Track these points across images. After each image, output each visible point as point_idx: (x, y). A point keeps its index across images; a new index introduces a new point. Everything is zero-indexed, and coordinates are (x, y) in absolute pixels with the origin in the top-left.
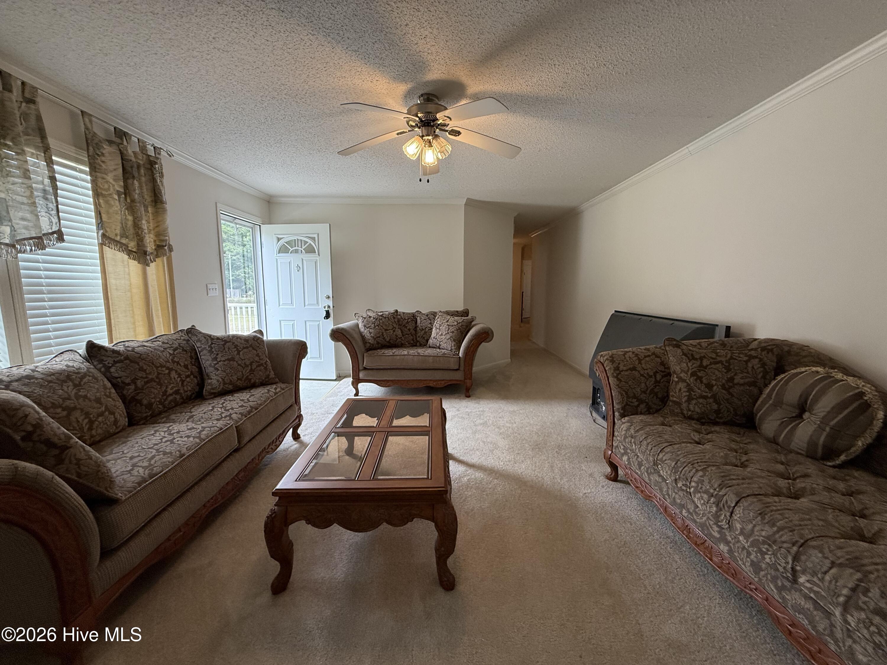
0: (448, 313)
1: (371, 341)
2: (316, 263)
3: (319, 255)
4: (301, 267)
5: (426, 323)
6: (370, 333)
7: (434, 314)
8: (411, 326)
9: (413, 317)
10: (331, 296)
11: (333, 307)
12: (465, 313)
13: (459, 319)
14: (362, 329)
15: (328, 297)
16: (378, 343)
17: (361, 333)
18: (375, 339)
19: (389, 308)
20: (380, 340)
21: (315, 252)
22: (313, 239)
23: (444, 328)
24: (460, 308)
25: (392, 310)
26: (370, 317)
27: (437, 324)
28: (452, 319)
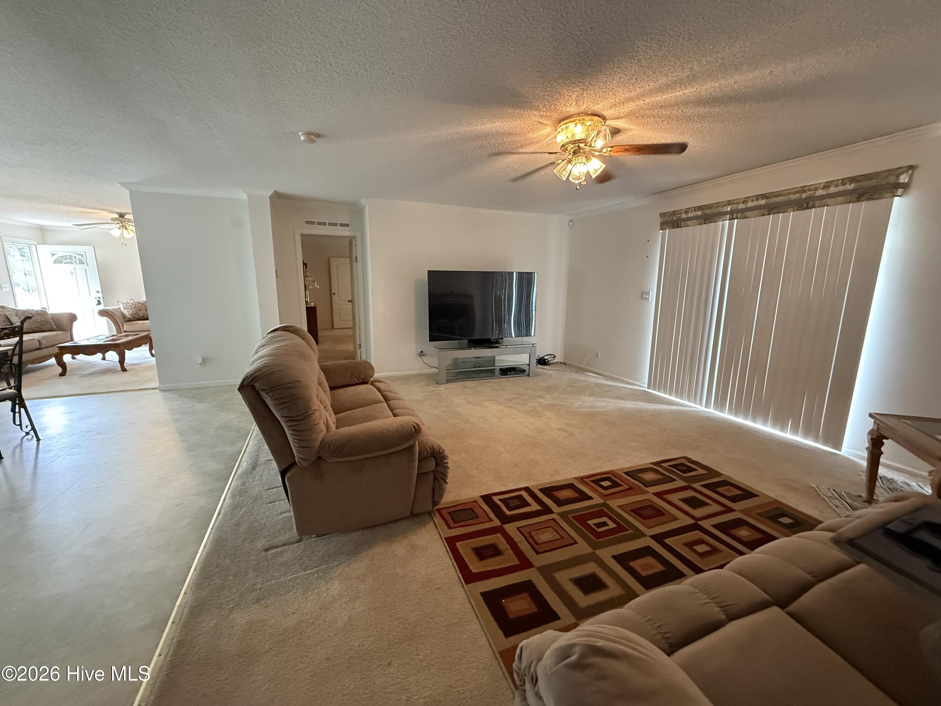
1: (129, 316)
2: (86, 270)
3: (87, 265)
4: (74, 272)
6: (128, 312)
10: (100, 291)
11: (103, 298)
14: (123, 310)
15: (98, 292)
16: (134, 317)
17: (122, 313)
18: (131, 315)
20: (136, 316)
21: (84, 264)
22: (82, 255)
26: (128, 303)
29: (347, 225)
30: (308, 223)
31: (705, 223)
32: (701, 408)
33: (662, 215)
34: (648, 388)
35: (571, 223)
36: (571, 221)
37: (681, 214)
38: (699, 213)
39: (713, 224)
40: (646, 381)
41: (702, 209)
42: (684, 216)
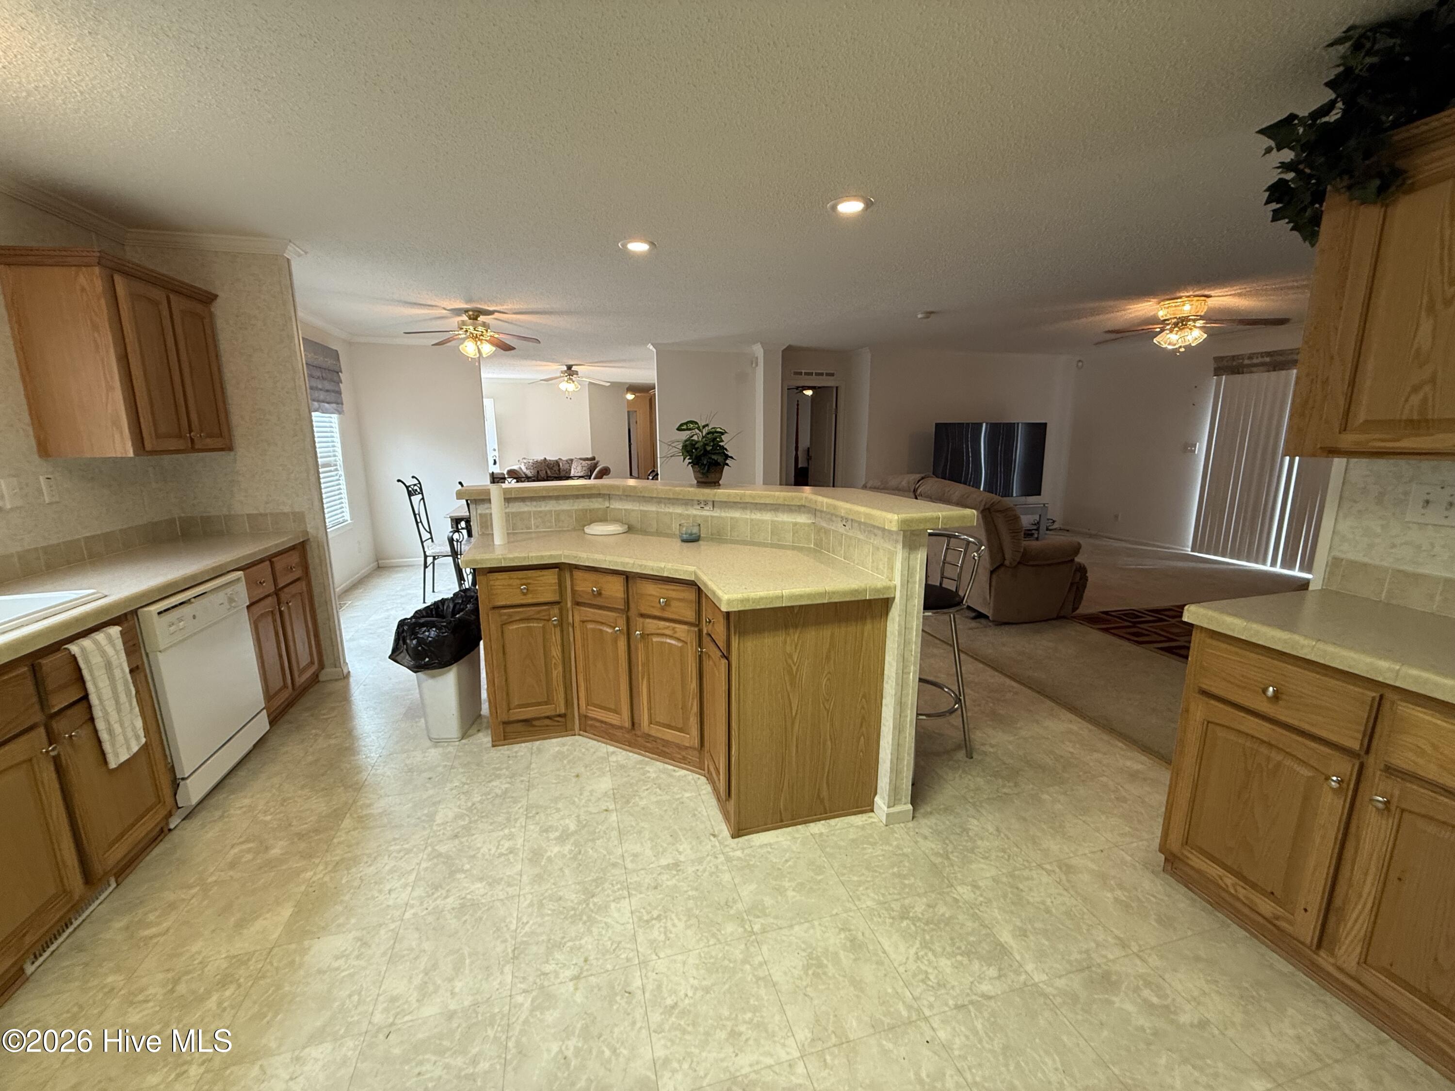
0: (581, 459)
5: (567, 466)
7: (572, 460)
8: (556, 468)
9: (557, 463)
11: (500, 457)
12: (593, 459)
13: (589, 462)
15: (495, 450)
19: (540, 458)
23: (579, 468)
24: (590, 456)
25: (542, 458)
27: (574, 466)
28: (584, 463)
29: (832, 375)
30: (796, 373)
31: (1274, 370)
32: (1267, 568)
33: (1216, 359)
34: (1192, 551)
35: (1080, 364)
36: (1080, 361)
37: (1243, 359)
38: (1267, 359)
39: (1284, 372)
40: (1190, 543)
41: (1272, 356)
42: (1246, 362)
